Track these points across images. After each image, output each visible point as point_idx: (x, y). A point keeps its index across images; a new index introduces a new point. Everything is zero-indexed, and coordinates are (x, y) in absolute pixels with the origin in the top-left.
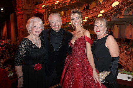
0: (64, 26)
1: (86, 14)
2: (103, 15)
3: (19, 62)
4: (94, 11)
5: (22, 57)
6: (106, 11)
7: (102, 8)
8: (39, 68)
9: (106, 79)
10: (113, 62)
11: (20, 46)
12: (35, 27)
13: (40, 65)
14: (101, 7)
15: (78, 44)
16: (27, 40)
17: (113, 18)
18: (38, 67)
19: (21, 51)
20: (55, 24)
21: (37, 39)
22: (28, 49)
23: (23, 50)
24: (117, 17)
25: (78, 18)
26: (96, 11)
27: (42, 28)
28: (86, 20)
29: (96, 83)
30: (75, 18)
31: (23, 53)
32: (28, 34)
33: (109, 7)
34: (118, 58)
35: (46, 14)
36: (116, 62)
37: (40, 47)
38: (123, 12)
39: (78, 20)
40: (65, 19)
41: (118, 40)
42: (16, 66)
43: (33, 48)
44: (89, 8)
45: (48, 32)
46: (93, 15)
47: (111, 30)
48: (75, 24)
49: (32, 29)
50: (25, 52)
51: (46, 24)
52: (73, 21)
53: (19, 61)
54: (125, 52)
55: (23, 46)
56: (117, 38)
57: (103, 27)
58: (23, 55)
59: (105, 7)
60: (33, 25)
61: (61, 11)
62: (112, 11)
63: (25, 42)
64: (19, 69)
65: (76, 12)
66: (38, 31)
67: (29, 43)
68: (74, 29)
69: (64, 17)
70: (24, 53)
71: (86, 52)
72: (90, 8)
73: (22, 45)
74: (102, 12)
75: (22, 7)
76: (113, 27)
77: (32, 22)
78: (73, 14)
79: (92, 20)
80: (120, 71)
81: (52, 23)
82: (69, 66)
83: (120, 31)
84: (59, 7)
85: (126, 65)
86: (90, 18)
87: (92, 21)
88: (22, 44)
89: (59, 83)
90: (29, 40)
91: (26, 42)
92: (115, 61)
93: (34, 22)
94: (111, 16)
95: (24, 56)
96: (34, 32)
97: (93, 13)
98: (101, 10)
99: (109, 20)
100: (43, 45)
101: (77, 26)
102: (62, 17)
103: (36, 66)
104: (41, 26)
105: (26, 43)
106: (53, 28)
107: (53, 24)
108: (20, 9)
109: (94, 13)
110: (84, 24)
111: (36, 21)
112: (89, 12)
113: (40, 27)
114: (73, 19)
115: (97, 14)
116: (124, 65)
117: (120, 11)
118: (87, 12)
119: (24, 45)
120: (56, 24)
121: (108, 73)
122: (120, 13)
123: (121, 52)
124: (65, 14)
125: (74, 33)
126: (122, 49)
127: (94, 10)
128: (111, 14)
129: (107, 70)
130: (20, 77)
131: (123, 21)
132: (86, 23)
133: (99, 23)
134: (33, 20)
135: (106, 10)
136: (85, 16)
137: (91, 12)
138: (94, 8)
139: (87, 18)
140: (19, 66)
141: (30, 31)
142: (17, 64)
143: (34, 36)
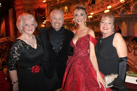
0: (68, 23)
1: (91, 9)
2: (110, 11)
3: (13, 66)
4: (100, 6)
5: (16, 60)
6: (113, 7)
7: (109, 3)
12: (27, 25)
13: (38, 67)
14: (108, 2)
16: (20, 41)
17: (121, 14)
18: (36, 69)
19: (14, 54)
23: (16, 53)
24: (125, 13)
25: (82, 15)
26: (103, 6)
28: (91, 16)
30: (79, 14)
31: (16, 56)
33: (117, 3)
34: (126, 58)
35: (47, 10)
36: (124, 63)
38: (132, 8)
39: (82, 17)
40: (69, 15)
41: (125, 39)
42: (10, 71)
43: (28, 49)
44: (95, 3)
46: (99, 11)
47: (119, 27)
48: (78, 21)
50: (19, 55)
52: (77, 17)
53: (13, 65)
54: (133, 51)
56: (125, 36)
57: (111, 24)
58: (17, 58)
59: (112, 2)
60: (24, 23)
61: (64, 6)
62: (120, 7)
63: (17, 44)
65: (80, 8)
66: (31, 29)
68: (77, 27)
69: (67, 13)
70: (18, 56)
73: (15, 47)
74: (109, 7)
75: (22, 2)
76: (121, 24)
78: (77, 9)
79: (98, 16)
83: (128, 28)
84: (62, 2)
85: (135, 66)
86: (96, 14)
87: (99, 17)
90: (22, 41)
93: (24, 20)
94: (119, 12)
96: (27, 31)
97: (99, 9)
98: (108, 5)
99: (116, 17)
100: (39, 45)
101: (80, 23)
102: (66, 13)
104: (33, 23)
105: (19, 45)
106: (53, 25)
108: (20, 3)
109: (101, 9)
110: (90, 20)
111: (27, 18)
112: (95, 7)
113: (32, 25)
114: (76, 16)
115: (104, 10)
116: (132, 66)
117: (128, 7)
118: (92, 7)
119: (17, 47)
121: (116, 76)
122: (129, 9)
123: (129, 51)
124: (69, 9)
126: (131, 48)
127: (100, 5)
128: (119, 10)
131: (132, 18)
135: (114, 6)
136: (90, 12)
137: (97, 7)
138: (100, 3)
139: (92, 14)
140: (14, 70)
141: (22, 31)
142: (11, 68)
143: (27, 35)
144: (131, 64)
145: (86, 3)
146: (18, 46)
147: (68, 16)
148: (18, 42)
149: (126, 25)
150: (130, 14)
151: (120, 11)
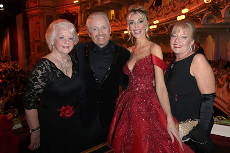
0: (115, 37)
1: (155, 15)
2: (187, 18)
3: (32, 103)
4: (170, 9)
5: (38, 92)
6: (192, 10)
7: (185, 4)
8: (69, 114)
9: (190, 134)
10: (203, 104)
11: (34, 73)
12: (61, 38)
13: (71, 108)
14: (182, 3)
15: (140, 70)
16: (47, 61)
17: (205, 23)
19: (36, 83)
20: (99, 33)
21: (65, 60)
22: (49, 79)
23: (40, 80)
24: (212, 21)
25: (141, 22)
26: (175, 9)
27: (74, 39)
28: (155, 27)
29: (173, 141)
32: (50, 52)
33: (198, 3)
34: (213, 95)
35: (81, 16)
37: (70, 76)
38: (223, 12)
39: (141, 25)
40: (117, 24)
41: (213, 64)
42: (26, 110)
43: (59, 76)
44: (160, 4)
45: (86, 48)
46: (168, 18)
49: (56, 41)
50: (43, 84)
51: (81, 33)
52: (132, 26)
53: (33, 100)
54: (226, 85)
55: (40, 72)
56: (212, 60)
57: (187, 39)
58: (40, 89)
59: (190, 3)
60: (58, 34)
61: (109, 9)
62: (204, 10)
63: (42, 65)
64: (32, 115)
66: (67, 45)
67: (51, 67)
69: (115, 21)
70: (41, 86)
71: (154, 85)
72: (163, 5)
74: (185, 11)
75: (39, 3)
76: (205, 39)
77: (56, 30)
78: (132, 13)
79: (167, 25)
80: (218, 120)
81: (92, 31)
82: (123, 109)
84: (106, 3)
85: (229, 109)
86: (163, 22)
87: (167, 28)
88: (38, 70)
89: (106, 140)
90: (50, 62)
91: (44, 66)
92: (207, 102)
94: (202, 18)
95: (41, 91)
96: (60, 48)
97: (168, 14)
98: (184, 8)
99: (197, 27)
100: (75, 72)
102: (112, 20)
103: (64, 110)
104: (72, 37)
105: (46, 68)
106: (95, 41)
107: (95, 33)
108: (35, 5)
109: (171, 14)
110: (152, 33)
112: (160, 11)
113: (70, 39)
114: (132, 23)
115: (176, 15)
116: (225, 109)
117: (217, 10)
118: (156, 11)
119: (42, 70)
120: (101, 33)
121: (195, 123)
122: (218, 14)
123: (218, 85)
124: (117, 14)
125: (133, 51)
126: (222, 80)
127: (170, 7)
128: (202, 15)
129: (193, 119)
130: (33, 131)
131: (223, 29)
132: (155, 31)
133: (179, 31)
134: (58, 25)
135: (192, 8)
136: (153, 19)
137: (164, 11)
138: (170, 4)
139: (156, 22)
140: (33, 109)
141: (53, 46)
142: (29, 106)
143: (59, 55)
144: (222, 107)
145: (145, 4)
146: (44, 68)
147: (117, 26)
148: (44, 63)
149: (214, 42)
150: (220, 22)
151: (204, 17)
